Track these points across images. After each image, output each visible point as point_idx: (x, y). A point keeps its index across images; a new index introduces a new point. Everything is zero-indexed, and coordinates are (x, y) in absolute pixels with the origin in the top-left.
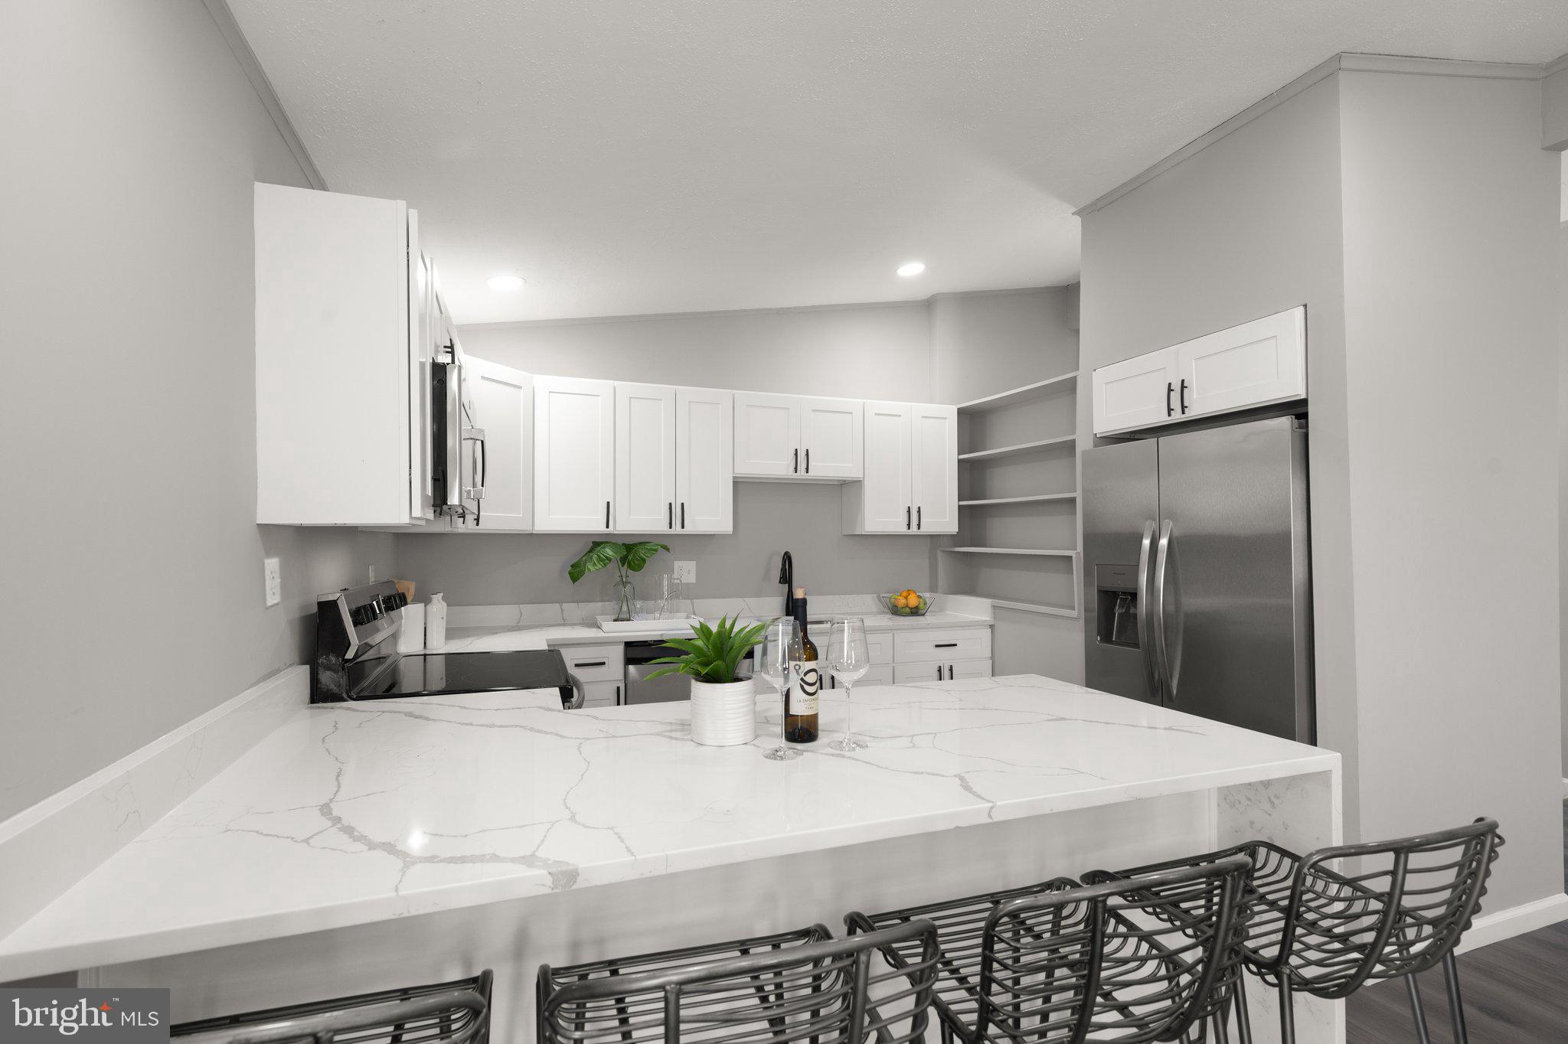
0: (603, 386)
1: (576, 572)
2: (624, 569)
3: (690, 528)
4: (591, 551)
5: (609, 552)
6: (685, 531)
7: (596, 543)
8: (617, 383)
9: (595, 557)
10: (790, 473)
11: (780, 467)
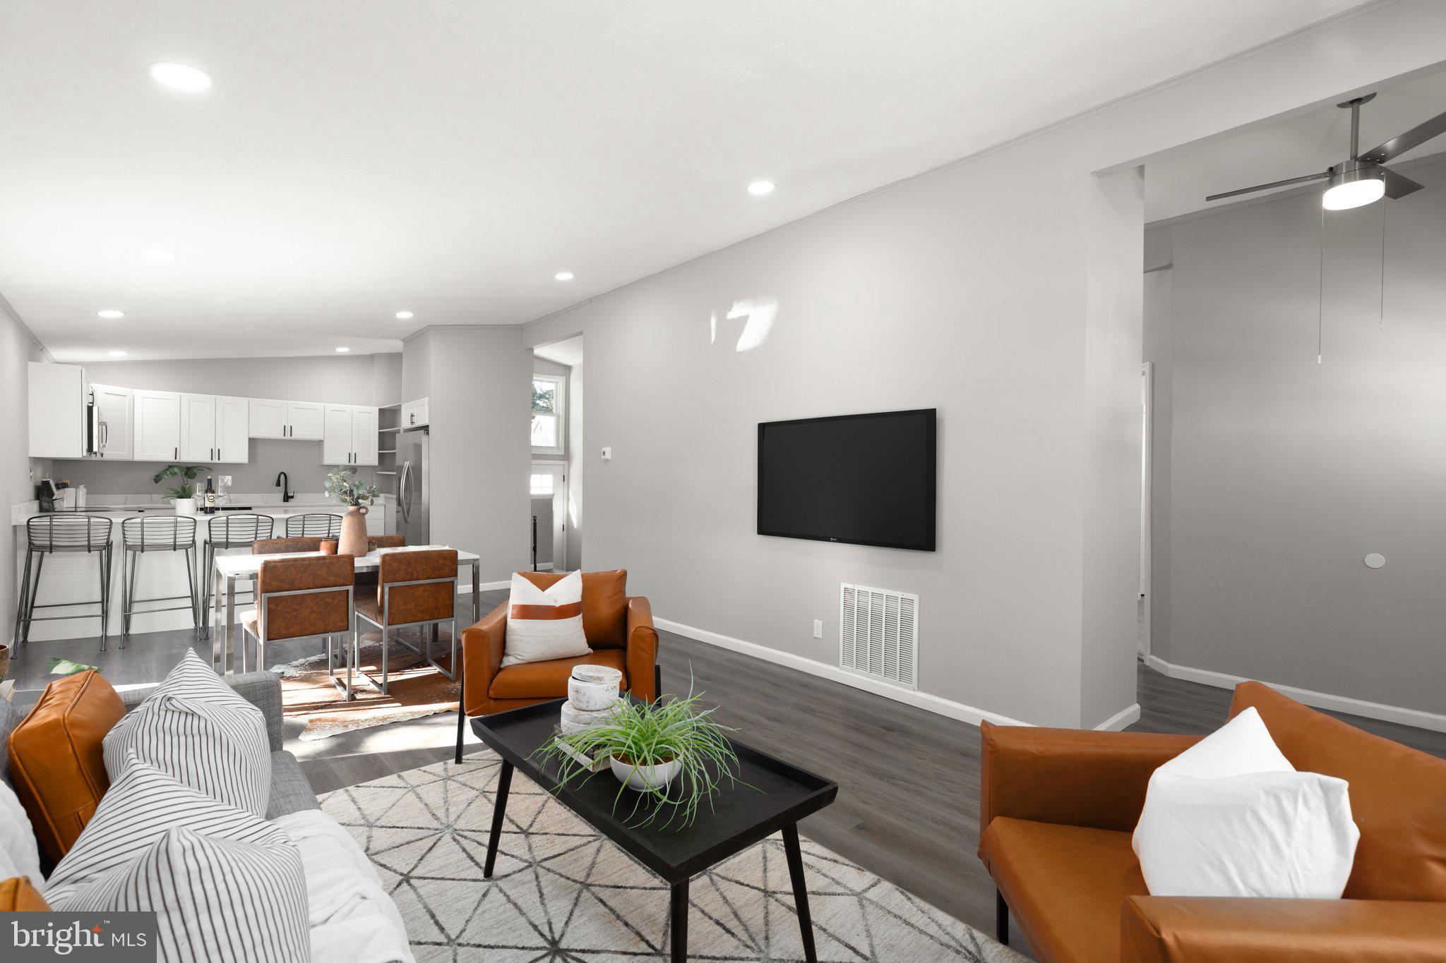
0: (175, 395)
1: (157, 479)
2: (185, 478)
3: (222, 460)
4: (168, 469)
5: (176, 470)
6: (219, 462)
7: (170, 467)
8: (182, 394)
9: (168, 472)
10: (281, 436)
11: (277, 434)
